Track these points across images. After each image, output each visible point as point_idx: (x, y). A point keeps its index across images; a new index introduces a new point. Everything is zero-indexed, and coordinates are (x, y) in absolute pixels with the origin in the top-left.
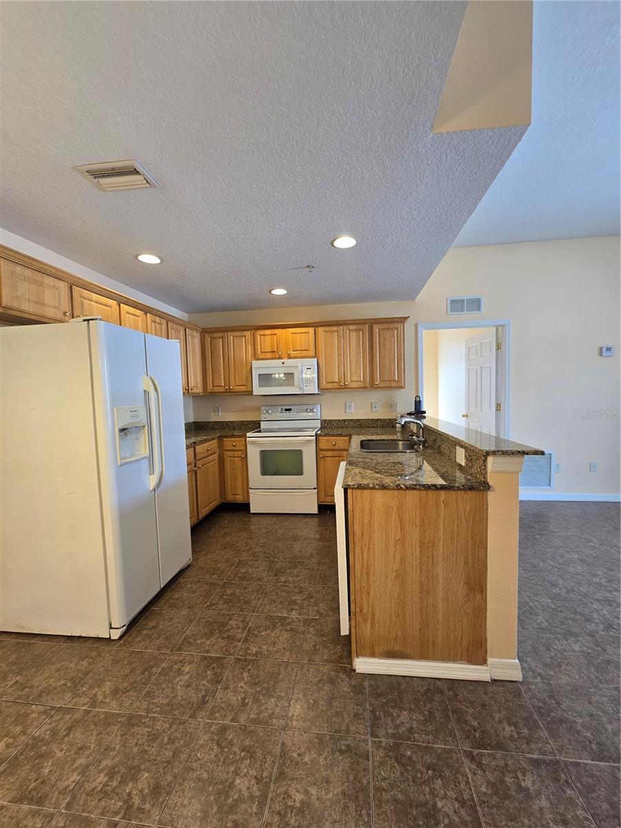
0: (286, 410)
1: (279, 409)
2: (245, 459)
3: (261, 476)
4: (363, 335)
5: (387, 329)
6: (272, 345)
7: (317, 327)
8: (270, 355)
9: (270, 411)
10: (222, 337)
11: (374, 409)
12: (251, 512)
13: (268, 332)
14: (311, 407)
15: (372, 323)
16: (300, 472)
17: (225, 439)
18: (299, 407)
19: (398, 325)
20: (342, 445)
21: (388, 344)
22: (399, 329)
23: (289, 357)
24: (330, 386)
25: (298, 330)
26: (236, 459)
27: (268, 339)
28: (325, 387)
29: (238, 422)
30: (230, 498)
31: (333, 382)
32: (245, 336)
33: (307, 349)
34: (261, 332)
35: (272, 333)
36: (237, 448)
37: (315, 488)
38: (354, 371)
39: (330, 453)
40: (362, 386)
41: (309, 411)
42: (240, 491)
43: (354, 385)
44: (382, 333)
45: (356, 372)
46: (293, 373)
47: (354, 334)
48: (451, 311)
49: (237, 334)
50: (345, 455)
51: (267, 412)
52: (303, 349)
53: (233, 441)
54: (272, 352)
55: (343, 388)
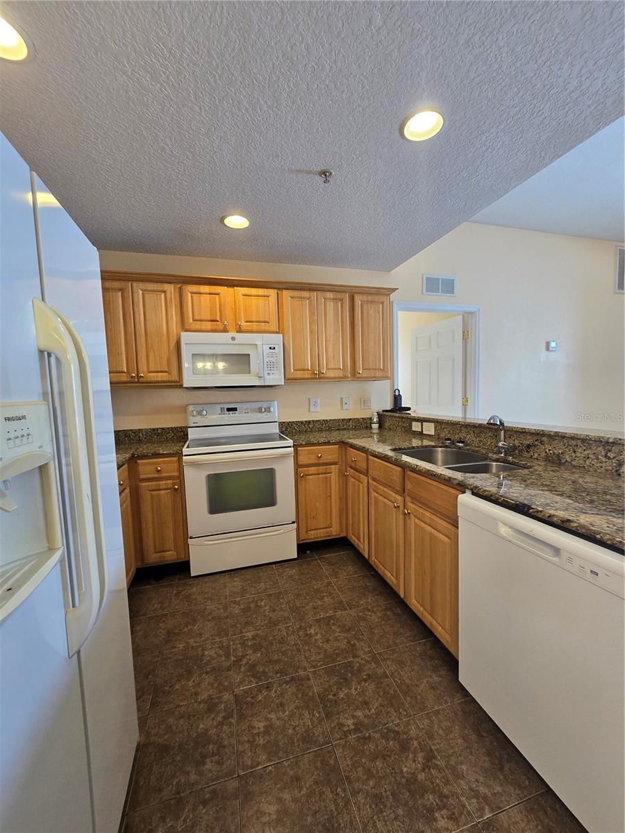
0: (229, 410)
1: (218, 407)
2: (179, 492)
3: (209, 515)
4: (342, 306)
5: (372, 302)
6: (212, 309)
7: (282, 289)
8: (209, 325)
9: (205, 413)
10: (122, 290)
11: (345, 407)
12: (193, 574)
13: (205, 289)
14: (265, 405)
15: (353, 293)
16: (270, 501)
17: (139, 461)
18: (247, 405)
19: (384, 299)
20: (330, 457)
21: (372, 322)
22: (385, 303)
23: (240, 331)
24: (299, 374)
25: (253, 291)
26: (163, 492)
27: (205, 299)
28: (292, 376)
29: (146, 430)
30: (153, 558)
31: (303, 370)
32: (164, 292)
33: (266, 320)
34: (194, 288)
35: (212, 291)
36: (164, 475)
37: (293, 523)
38: (331, 355)
39: (313, 469)
40: (341, 375)
41: (263, 410)
42: (170, 543)
43: (331, 374)
44: (365, 306)
45: (334, 357)
46: (249, 355)
47: (330, 305)
48: (427, 291)
49: (151, 286)
50: (333, 470)
51: (200, 413)
52: (261, 319)
53: (158, 464)
54: (212, 321)
55: (317, 377)
